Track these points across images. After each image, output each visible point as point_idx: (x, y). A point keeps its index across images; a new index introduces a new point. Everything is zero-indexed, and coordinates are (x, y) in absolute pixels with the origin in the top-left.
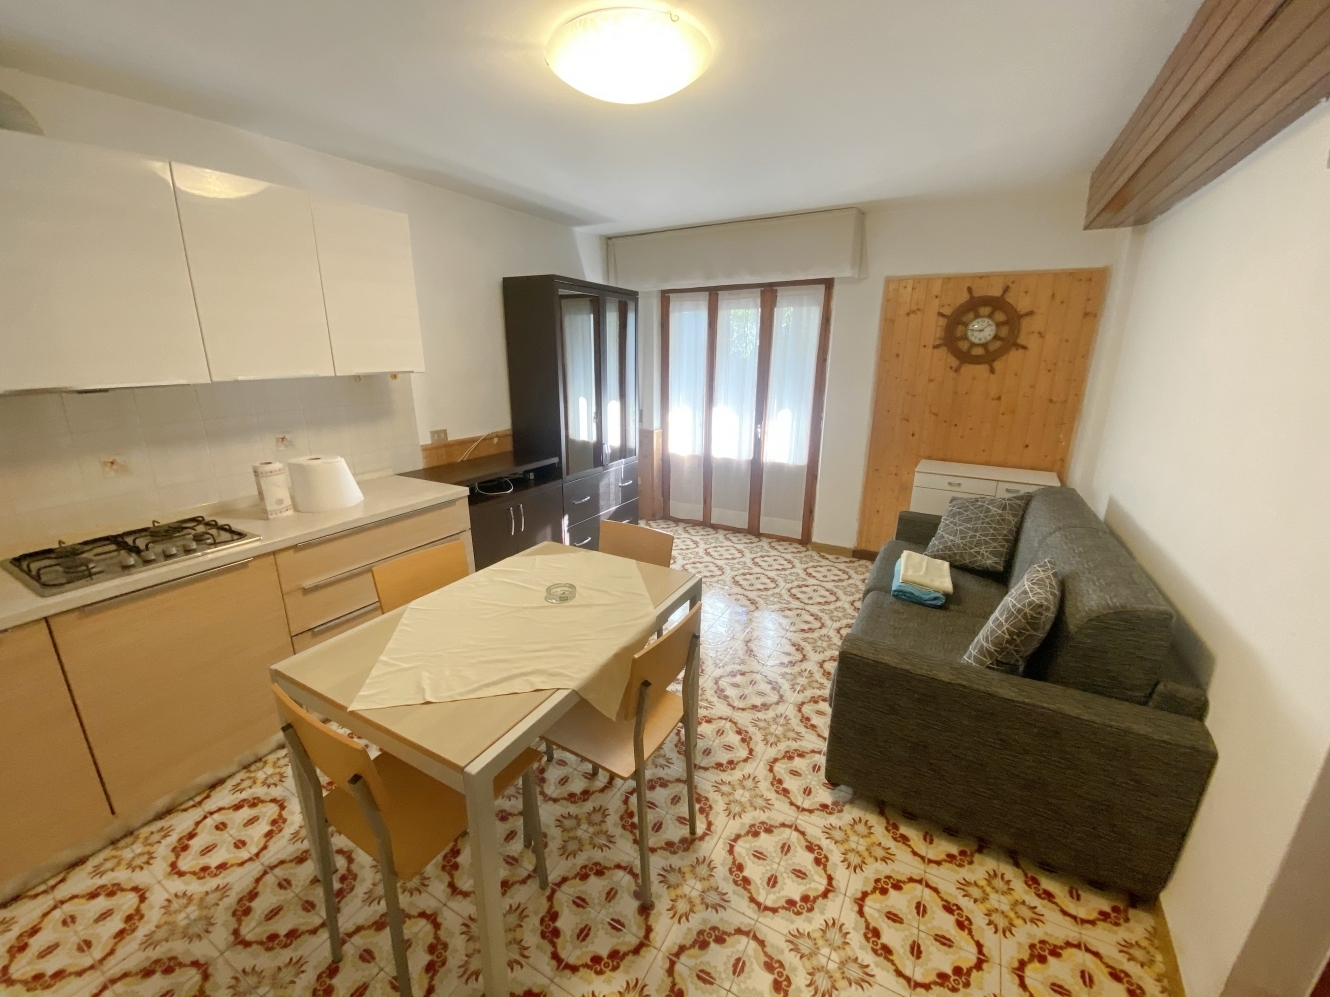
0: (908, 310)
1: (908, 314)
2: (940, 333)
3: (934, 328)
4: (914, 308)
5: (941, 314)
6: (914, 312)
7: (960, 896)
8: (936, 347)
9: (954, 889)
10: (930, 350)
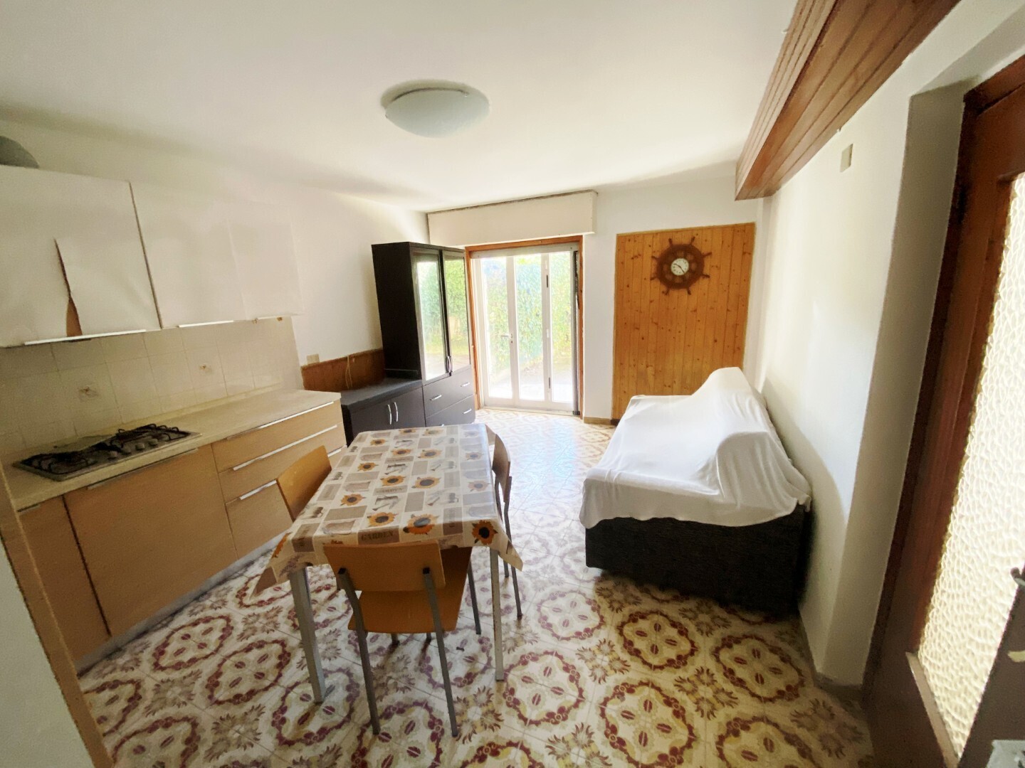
0: (632, 256)
1: (633, 258)
2: (654, 270)
3: (649, 267)
4: (636, 254)
5: (653, 257)
6: (636, 257)
7: (676, 691)
8: (652, 279)
9: (672, 685)
10: (648, 281)
